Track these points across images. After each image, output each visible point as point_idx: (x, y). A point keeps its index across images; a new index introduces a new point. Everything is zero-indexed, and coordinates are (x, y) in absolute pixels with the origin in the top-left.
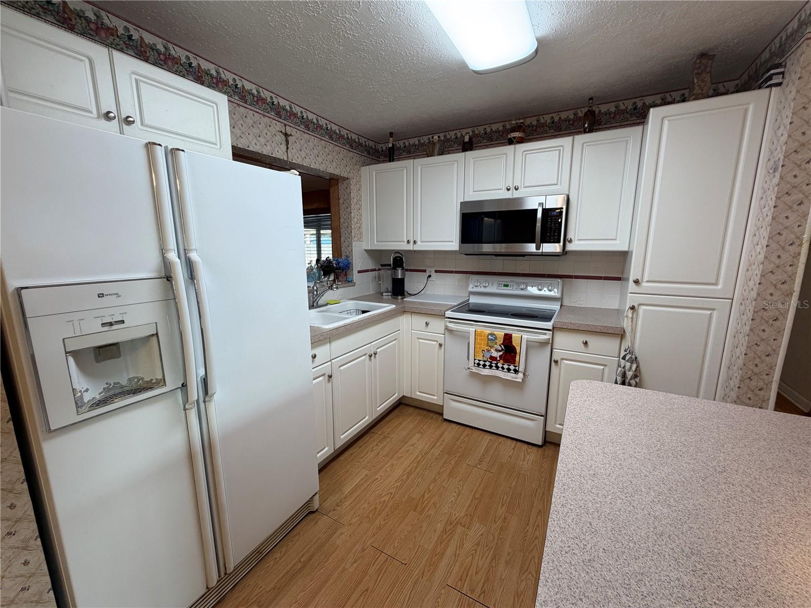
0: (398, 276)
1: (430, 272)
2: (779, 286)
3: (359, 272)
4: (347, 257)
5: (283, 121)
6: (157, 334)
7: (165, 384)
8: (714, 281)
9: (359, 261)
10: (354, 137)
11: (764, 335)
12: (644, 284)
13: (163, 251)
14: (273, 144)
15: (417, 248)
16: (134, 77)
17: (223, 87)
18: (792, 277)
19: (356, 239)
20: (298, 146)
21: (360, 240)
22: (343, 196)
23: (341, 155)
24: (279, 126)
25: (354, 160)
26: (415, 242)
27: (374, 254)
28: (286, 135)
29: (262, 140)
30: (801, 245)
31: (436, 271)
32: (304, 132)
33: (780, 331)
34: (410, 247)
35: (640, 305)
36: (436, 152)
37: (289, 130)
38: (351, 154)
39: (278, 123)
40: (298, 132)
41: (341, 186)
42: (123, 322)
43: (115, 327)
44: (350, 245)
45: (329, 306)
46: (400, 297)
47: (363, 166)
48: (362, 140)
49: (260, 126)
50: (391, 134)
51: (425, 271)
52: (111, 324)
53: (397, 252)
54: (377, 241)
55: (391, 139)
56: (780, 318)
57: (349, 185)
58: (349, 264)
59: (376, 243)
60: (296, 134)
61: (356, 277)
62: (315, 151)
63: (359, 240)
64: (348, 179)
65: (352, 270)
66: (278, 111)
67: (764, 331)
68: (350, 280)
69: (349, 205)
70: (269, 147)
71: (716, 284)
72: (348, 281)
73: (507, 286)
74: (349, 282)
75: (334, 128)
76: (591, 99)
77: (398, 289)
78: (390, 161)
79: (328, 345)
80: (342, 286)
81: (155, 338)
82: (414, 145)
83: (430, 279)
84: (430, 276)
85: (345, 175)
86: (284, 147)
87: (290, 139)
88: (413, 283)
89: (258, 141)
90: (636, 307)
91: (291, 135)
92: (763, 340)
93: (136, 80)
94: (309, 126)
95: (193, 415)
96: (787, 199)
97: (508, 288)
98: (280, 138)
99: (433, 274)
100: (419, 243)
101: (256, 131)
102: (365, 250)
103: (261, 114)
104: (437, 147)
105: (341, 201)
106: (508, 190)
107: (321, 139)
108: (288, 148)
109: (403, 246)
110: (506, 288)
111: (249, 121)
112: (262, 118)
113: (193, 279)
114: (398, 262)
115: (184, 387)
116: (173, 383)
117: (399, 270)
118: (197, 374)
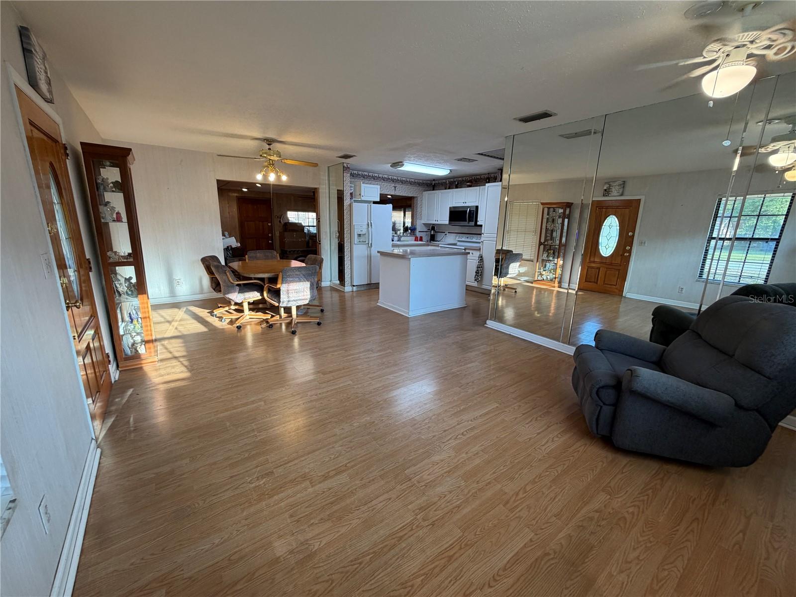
3: (419, 232)
4: (417, 226)
5: (395, 183)
9: (419, 227)
10: (420, 182)
12: (484, 234)
13: (368, 221)
15: (438, 223)
17: (379, 180)
20: (398, 189)
22: (415, 203)
23: (414, 189)
24: (393, 185)
25: (420, 190)
26: (438, 221)
27: (425, 225)
28: (395, 187)
29: (388, 190)
31: (449, 233)
32: (401, 185)
34: (436, 223)
35: (482, 241)
37: (396, 185)
38: (419, 188)
41: (415, 199)
44: (416, 221)
46: (432, 241)
47: (424, 191)
49: (388, 186)
51: (444, 232)
52: (361, 231)
53: (434, 224)
54: (426, 220)
55: (434, 182)
57: (418, 199)
58: (417, 228)
60: (398, 186)
61: (417, 233)
62: (405, 190)
63: (420, 220)
64: (417, 197)
65: (417, 231)
66: (393, 180)
68: (415, 234)
69: (417, 207)
70: (390, 192)
73: (468, 238)
75: (412, 180)
77: (433, 238)
78: (433, 190)
80: (411, 236)
81: (366, 234)
82: (442, 183)
86: (394, 191)
87: (396, 188)
88: (439, 236)
94: (402, 182)
95: (369, 249)
98: (393, 188)
99: (447, 234)
101: (386, 188)
102: (423, 224)
104: (448, 185)
105: (415, 205)
106: (463, 203)
107: (407, 185)
109: (434, 222)
111: (384, 186)
112: (389, 184)
113: (371, 225)
114: (433, 228)
115: (368, 244)
116: (367, 242)
117: (432, 232)
118: (370, 242)
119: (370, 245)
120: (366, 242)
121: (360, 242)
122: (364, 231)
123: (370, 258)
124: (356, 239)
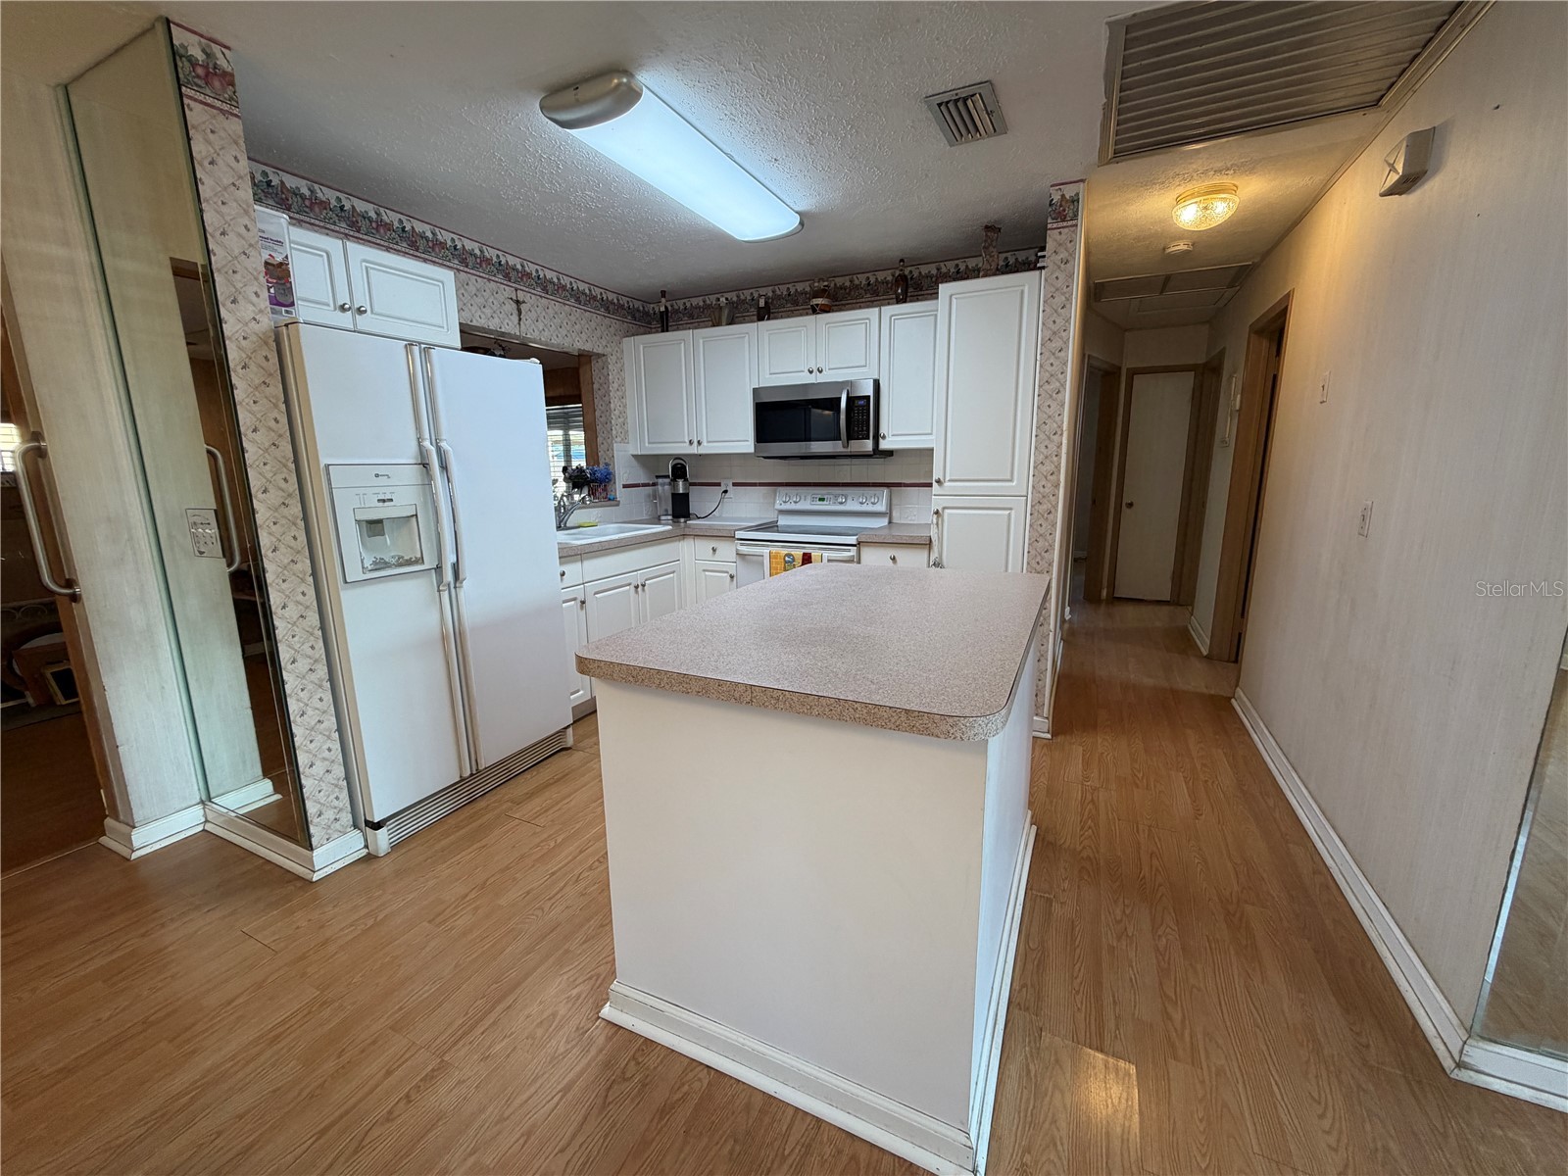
0: (678, 490)
1: (727, 485)
2: (1049, 477)
3: (625, 486)
4: (607, 464)
5: (514, 285)
6: (416, 515)
7: (423, 562)
8: (1009, 478)
9: (624, 471)
10: (611, 296)
11: (1042, 530)
12: (947, 484)
13: (419, 440)
14: (501, 316)
15: (702, 450)
16: (364, 264)
17: (440, 251)
18: (1058, 467)
19: (619, 439)
20: (533, 315)
21: (625, 440)
22: (597, 379)
23: (593, 324)
24: (509, 292)
25: (612, 330)
26: (699, 443)
27: (645, 461)
28: (518, 302)
29: (488, 311)
30: (1062, 435)
31: (734, 484)
32: (541, 296)
33: (1054, 525)
34: (694, 450)
35: (944, 508)
36: (724, 323)
37: (521, 296)
38: (607, 321)
39: (506, 288)
40: (533, 297)
41: (596, 365)
42: (391, 500)
43: (386, 504)
44: (610, 448)
45: (581, 529)
46: (682, 520)
47: (627, 336)
48: (624, 301)
49: (485, 294)
50: (663, 294)
51: (719, 485)
52: (384, 501)
53: (678, 457)
54: (649, 443)
55: (663, 300)
56: (1053, 510)
57: (605, 366)
58: (609, 474)
59: (647, 444)
60: (530, 299)
61: (620, 493)
62: (557, 321)
63: (622, 441)
64: (604, 355)
65: (615, 483)
66: (506, 273)
67: (1041, 525)
68: (612, 497)
69: (608, 392)
70: (496, 320)
71: (1011, 480)
72: (610, 499)
73: (822, 499)
74: (611, 501)
75: (582, 286)
76: (902, 260)
77: (681, 508)
78: (663, 331)
79: (579, 564)
80: (600, 504)
81: (414, 519)
82: (698, 307)
83: (727, 495)
84: (726, 492)
85: (600, 350)
86: (515, 318)
87: (523, 307)
88: (701, 500)
89: (483, 313)
90: (940, 511)
91: (524, 302)
92: (1041, 535)
93: (367, 268)
94: (546, 287)
95: (445, 595)
96: (1046, 387)
97: (825, 502)
98: (511, 307)
99: (731, 488)
100: (705, 443)
101: (480, 300)
102: (633, 456)
103: (485, 278)
104: (726, 312)
105: (596, 386)
106: (811, 372)
107: (565, 304)
108: (520, 319)
109: (685, 449)
110: (821, 502)
111: (472, 289)
112: (487, 283)
113: (444, 467)
114: (679, 472)
115: (439, 569)
116: (430, 562)
117: (681, 483)
118: (450, 558)
119: (449, 576)
120: (420, 560)
121: (380, 565)
122: (405, 498)
123: (455, 645)
124: (354, 550)
